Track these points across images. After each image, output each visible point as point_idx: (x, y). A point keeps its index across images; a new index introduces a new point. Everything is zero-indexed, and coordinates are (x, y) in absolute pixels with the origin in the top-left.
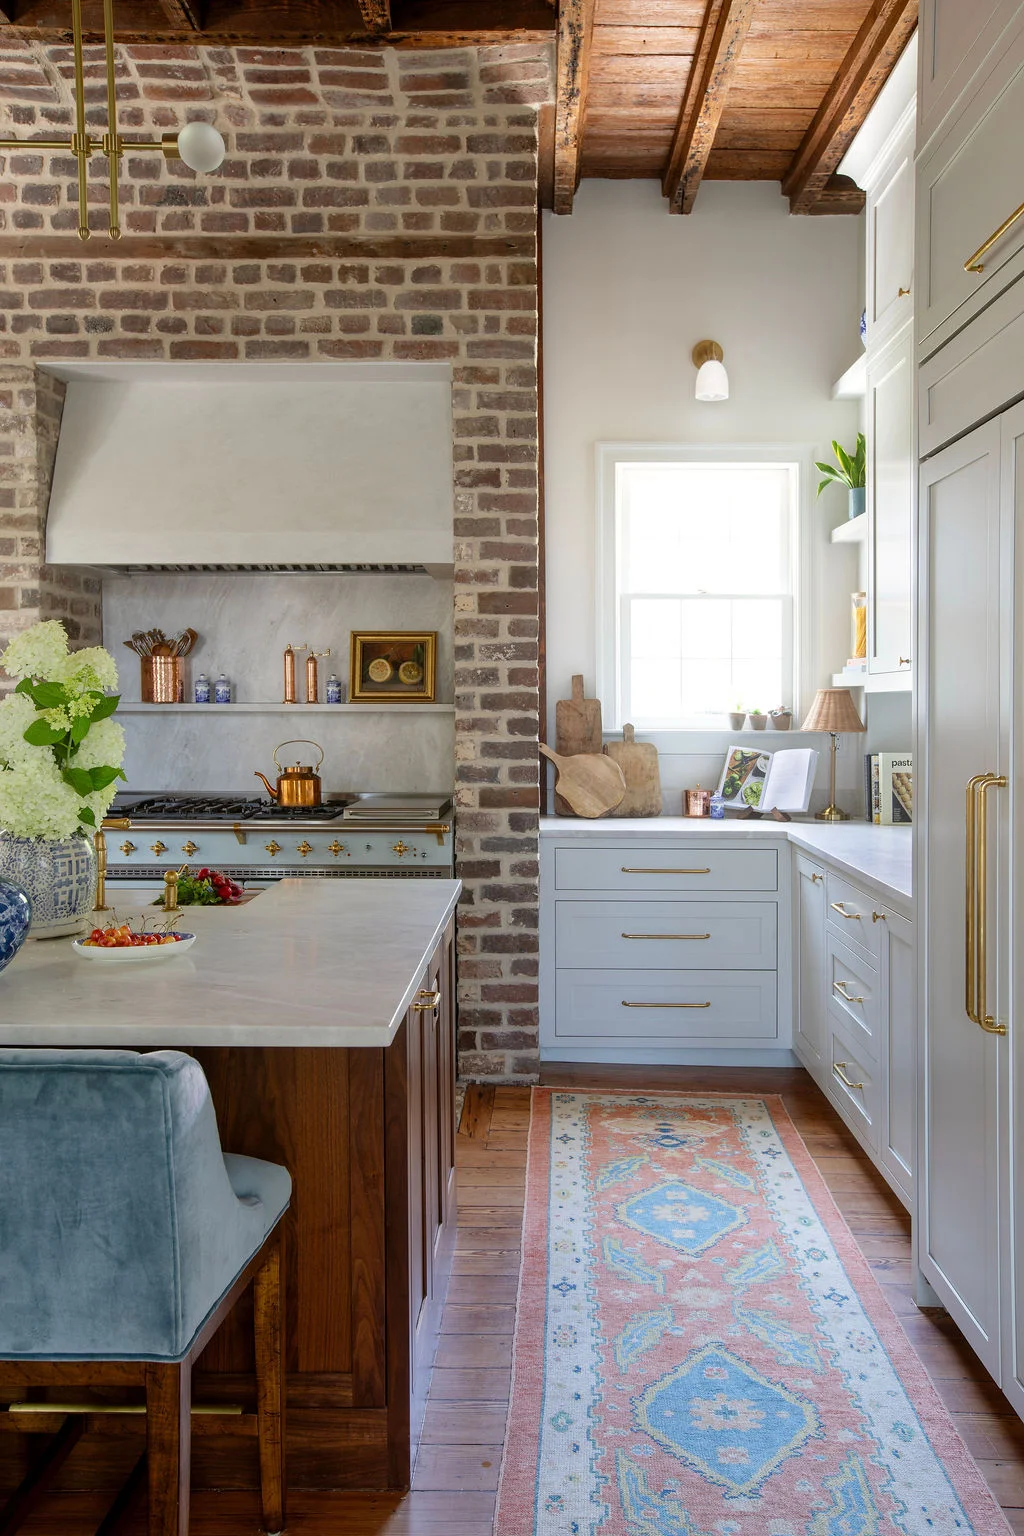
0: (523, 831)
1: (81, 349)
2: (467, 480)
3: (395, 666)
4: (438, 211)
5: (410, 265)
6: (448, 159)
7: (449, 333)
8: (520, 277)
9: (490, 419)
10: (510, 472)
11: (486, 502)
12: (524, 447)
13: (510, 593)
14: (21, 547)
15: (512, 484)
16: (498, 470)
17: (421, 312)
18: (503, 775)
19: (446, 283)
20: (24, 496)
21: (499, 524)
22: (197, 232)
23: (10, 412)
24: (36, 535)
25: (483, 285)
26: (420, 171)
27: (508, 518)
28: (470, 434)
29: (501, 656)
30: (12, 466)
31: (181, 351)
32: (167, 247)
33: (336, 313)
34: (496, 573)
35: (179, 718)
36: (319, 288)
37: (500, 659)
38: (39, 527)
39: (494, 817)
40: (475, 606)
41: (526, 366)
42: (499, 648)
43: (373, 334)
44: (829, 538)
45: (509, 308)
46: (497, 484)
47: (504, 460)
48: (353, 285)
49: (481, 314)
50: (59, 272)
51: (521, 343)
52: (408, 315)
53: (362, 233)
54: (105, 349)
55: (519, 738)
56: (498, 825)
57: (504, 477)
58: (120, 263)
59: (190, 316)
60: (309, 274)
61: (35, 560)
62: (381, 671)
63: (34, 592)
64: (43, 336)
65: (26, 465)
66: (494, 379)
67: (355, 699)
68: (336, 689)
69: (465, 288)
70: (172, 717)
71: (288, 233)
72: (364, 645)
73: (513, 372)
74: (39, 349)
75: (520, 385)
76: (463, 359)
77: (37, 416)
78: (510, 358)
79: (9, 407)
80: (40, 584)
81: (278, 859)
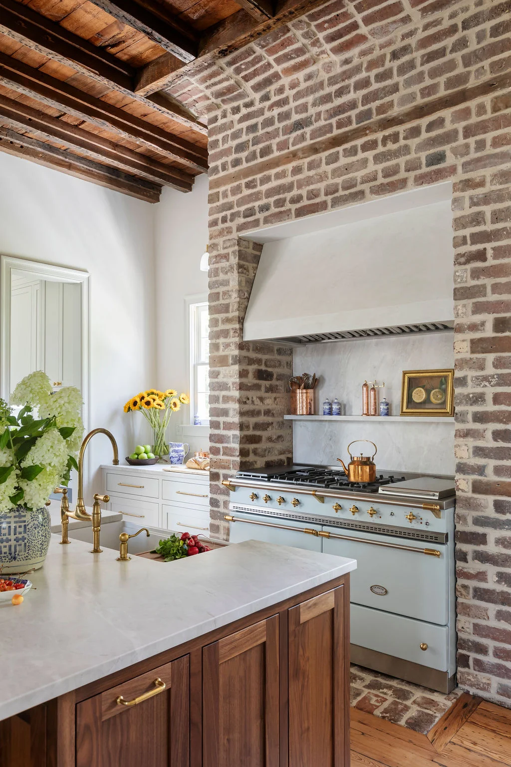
0: (504, 513)
1: (256, 223)
2: (463, 260)
3: (428, 392)
4: (442, 80)
5: (424, 122)
6: (449, 42)
7: (450, 160)
8: (501, 105)
9: (479, 213)
10: (494, 249)
11: (476, 274)
12: (504, 229)
13: (493, 338)
14: (231, 333)
15: (495, 257)
16: (485, 249)
17: (428, 152)
18: (490, 471)
19: (449, 126)
20: (233, 306)
21: (486, 288)
22: (308, 142)
23: (228, 264)
24: (237, 326)
25: (474, 119)
26: (430, 57)
27: (494, 282)
28: (464, 227)
29: (487, 384)
30: (228, 291)
31: (300, 213)
32: (294, 155)
33: (380, 167)
34: (483, 324)
35: (327, 424)
36: (370, 154)
37: (486, 386)
38: (239, 322)
39: (483, 501)
40: (469, 349)
41: (505, 169)
42: (486, 378)
43: (402, 174)
45: (492, 130)
46: (484, 259)
47: (489, 241)
48: (391, 146)
49: (472, 141)
50: (249, 185)
51: (502, 153)
52: (423, 156)
53: (395, 111)
54: (267, 221)
55: (501, 444)
56: (486, 507)
57: (490, 253)
58: (273, 172)
59: (304, 192)
60: (366, 147)
61: (237, 340)
62: (419, 395)
63: (236, 356)
64: (242, 220)
65: (234, 290)
66: (481, 184)
67: (403, 414)
68: (386, 407)
69: (460, 126)
70: (324, 423)
71: (354, 126)
72: (410, 379)
73: (495, 175)
74: (240, 228)
75: (501, 184)
76: (461, 176)
77: (238, 263)
78: (495, 164)
79: (228, 261)
80: (239, 352)
81: (340, 515)
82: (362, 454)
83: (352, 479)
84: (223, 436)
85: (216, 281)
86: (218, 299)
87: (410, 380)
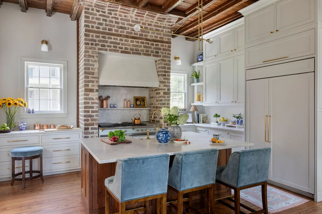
1: (106, 50)
2: (162, 75)
3: (140, 102)
4: (159, 36)
5: (155, 43)
6: (160, 29)
7: (160, 54)
8: (168, 47)
9: (165, 67)
11: (164, 79)
12: (169, 71)
13: (167, 92)
14: (95, 82)
15: (168, 76)
17: (156, 50)
19: (160, 47)
22: (125, 34)
24: (98, 80)
25: (164, 48)
26: (157, 30)
27: (167, 81)
28: (162, 69)
30: (94, 68)
31: (122, 52)
32: (120, 36)
33: (145, 49)
34: (165, 89)
36: (142, 45)
40: (163, 94)
41: (169, 60)
42: (166, 100)
43: (150, 53)
44: (190, 85)
45: (167, 51)
47: (167, 73)
48: (147, 45)
49: (164, 52)
50: (103, 37)
51: (168, 56)
52: (155, 50)
53: (149, 38)
54: (110, 50)
57: (166, 75)
58: (113, 37)
59: (124, 47)
60: (141, 43)
61: (97, 84)
62: (138, 103)
63: (97, 89)
64: (100, 47)
65: (97, 68)
66: (166, 61)
67: (135, 107)
69: (162, 48)
71: (138, 36)
74: (99, 49)
75: (168, 62)
76: (162, 58)
78: (168, 58)
79: (94, 58)
83: (136, 123)
85: (89, 64)
86: (89, 70)
87: (136, 99)
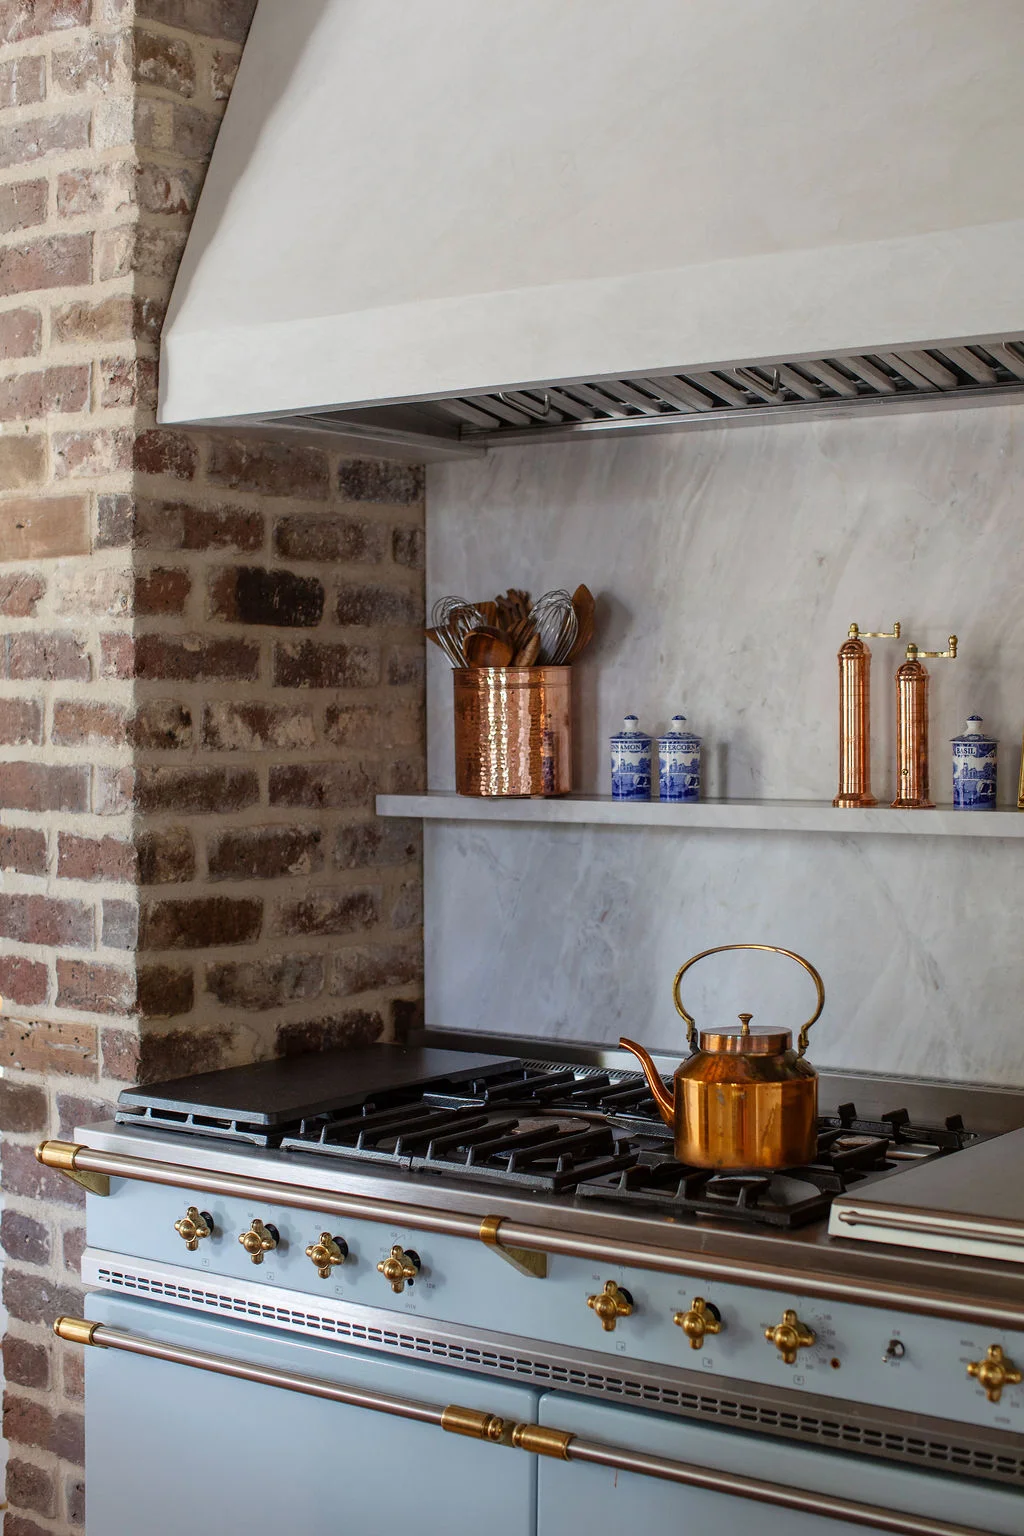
14: (101, 381)
20: (108, 253)
23: (85, 34)
24: (127, 348)
30: (86, 174)
35: (588, 839)
38: (139, 326)
61: (124, 418)
63: (121, 502)
65: (116, 167)
70: (572, 836)
77: (137, 31)
79: (87, 21)
80: (136, 481)
81: (628, 1342)
82: (746, 1019)
83: (693, 1146)
84: (59, 906)
85: (32, 126)
86: (38, 214)
